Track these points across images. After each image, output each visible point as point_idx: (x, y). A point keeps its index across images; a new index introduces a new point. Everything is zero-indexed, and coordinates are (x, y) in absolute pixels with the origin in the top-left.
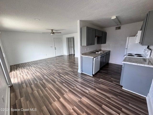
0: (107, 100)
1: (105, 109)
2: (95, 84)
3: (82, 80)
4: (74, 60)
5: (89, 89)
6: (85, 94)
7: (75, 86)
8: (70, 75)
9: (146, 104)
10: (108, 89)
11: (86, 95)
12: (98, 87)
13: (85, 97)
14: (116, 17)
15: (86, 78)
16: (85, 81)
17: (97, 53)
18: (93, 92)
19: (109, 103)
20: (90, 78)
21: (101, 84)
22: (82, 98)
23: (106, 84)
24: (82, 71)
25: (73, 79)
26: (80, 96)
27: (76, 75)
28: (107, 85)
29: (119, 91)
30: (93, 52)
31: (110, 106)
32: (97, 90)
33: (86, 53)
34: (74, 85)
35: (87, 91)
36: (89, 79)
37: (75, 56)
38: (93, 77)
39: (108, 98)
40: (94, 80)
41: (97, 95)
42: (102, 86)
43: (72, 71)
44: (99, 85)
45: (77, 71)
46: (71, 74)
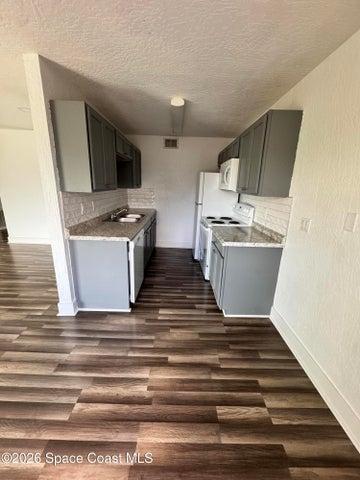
0: (216, 381)
1: (229, 417)
2: (153, 337)
3: (96, 344)
4: (10, 261)
5: (145, 374)
6: (136, 409)
7: (74, 400)
8: (17, 348)
9: (277, 334)
10: (196, 337)
11: (147, 409)
12: (171, 345)
13: (146, 425)
14: (185, 100)
15: (109, 328)
16: (114, 345)
17: (123, 220)
18: (162, 376)
19: (226, 386)
20: (124, 321)
21: (171, 331)
22: (139, 440)
23: (183, 324)
24: (79, 303)
25: (43, 362)
26: (123, 437)
27: (56, 334)
28: (187, 324)
29: (224, 330)
30: (109, 219)
31: (234, 394)
32: (172, 358)
33: (84, 224)
34: (64, 400)
35: (142, 390)
36: (121, 329)
37: (11, 240)
38: (131, 313)
39: (215, 369)
40: (143, 322)
41: (183, 381)
42: (177, 335)
43: (21, 323)
44: (168, 337)
45: (51, 314)
46: (20, 342)
